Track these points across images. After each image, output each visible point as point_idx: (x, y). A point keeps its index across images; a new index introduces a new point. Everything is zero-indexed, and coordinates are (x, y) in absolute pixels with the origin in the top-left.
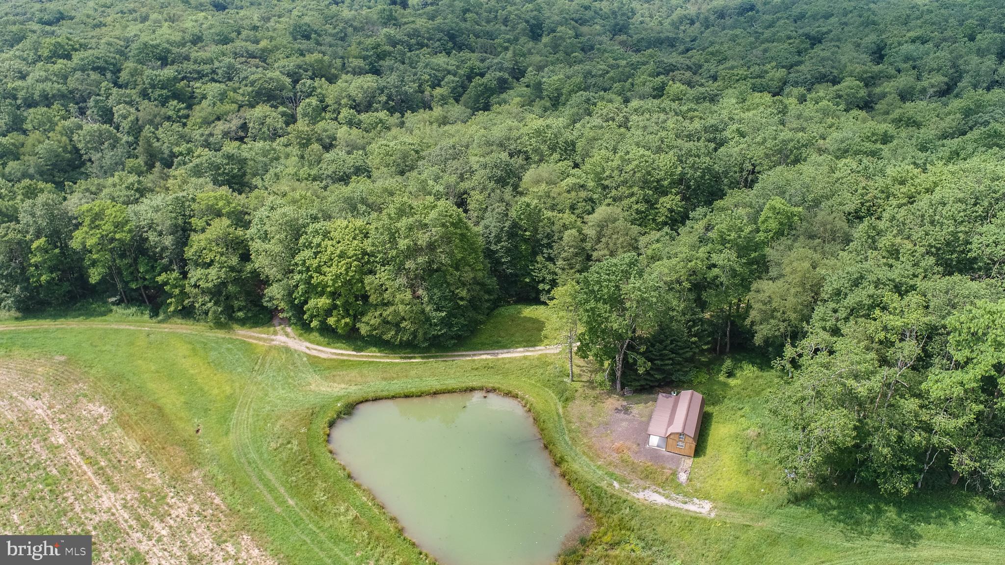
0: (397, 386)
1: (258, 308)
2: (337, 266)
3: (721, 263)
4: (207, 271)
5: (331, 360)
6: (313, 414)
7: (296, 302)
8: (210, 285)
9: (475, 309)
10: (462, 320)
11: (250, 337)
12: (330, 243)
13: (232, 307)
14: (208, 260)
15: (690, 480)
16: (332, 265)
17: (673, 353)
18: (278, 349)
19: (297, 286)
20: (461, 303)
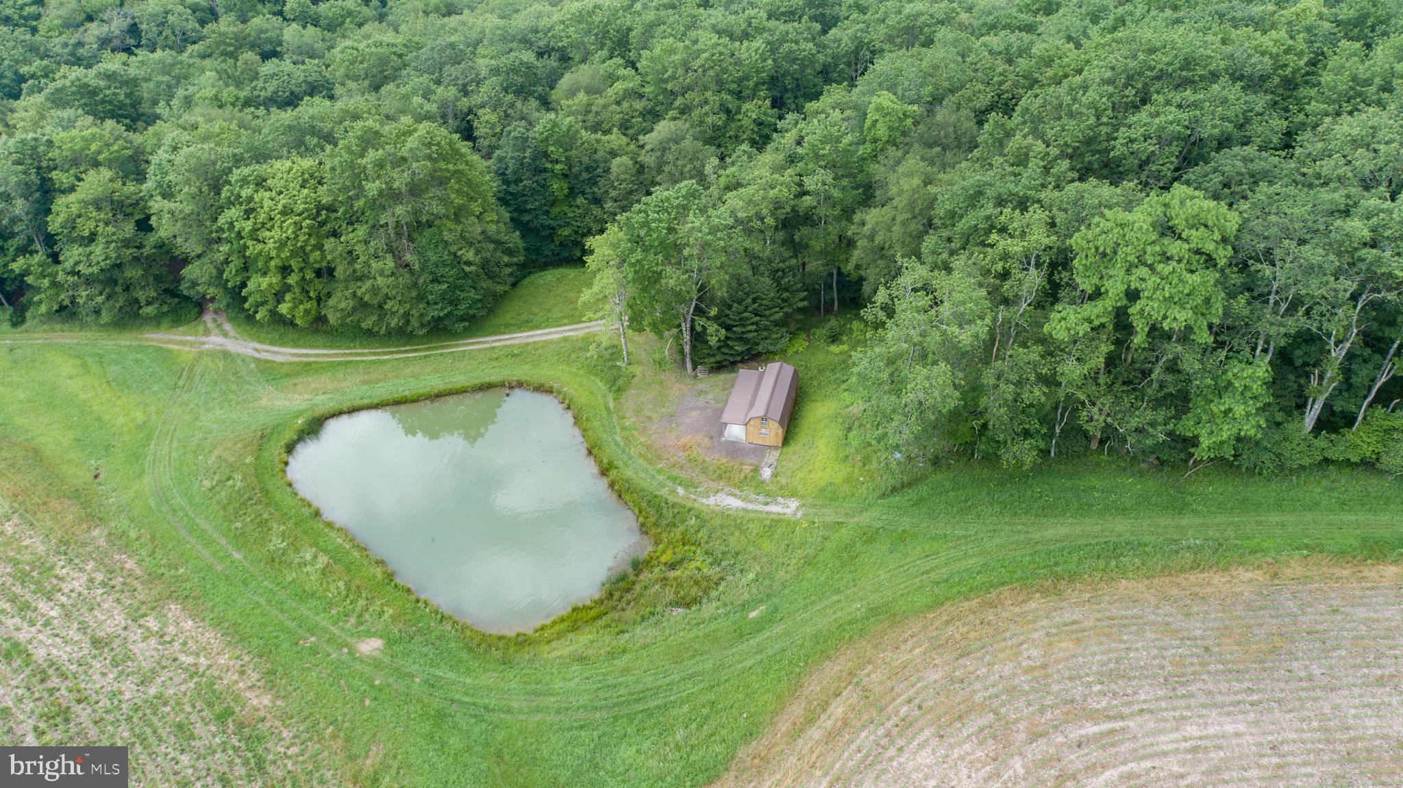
0: (383, 391)
1: (176, 300)
2: (281, 227)
3: (812, 188)
4: (88, 249)
5: (291, 363)
6: (264, 437)
7: (230, 285)
8: (95, 269)
9: (490, 277)
10: (472, 294)
11: (170, 342)
12: (267, 194)
13: (137, 301)
14: (86, 233)
15: (774, 475)
16: (273, 227)
17: (756, 315)
18: (212, 354)
19: (227, 262)
20: (467, 269)
